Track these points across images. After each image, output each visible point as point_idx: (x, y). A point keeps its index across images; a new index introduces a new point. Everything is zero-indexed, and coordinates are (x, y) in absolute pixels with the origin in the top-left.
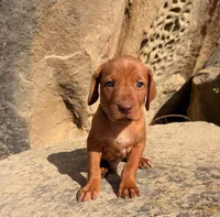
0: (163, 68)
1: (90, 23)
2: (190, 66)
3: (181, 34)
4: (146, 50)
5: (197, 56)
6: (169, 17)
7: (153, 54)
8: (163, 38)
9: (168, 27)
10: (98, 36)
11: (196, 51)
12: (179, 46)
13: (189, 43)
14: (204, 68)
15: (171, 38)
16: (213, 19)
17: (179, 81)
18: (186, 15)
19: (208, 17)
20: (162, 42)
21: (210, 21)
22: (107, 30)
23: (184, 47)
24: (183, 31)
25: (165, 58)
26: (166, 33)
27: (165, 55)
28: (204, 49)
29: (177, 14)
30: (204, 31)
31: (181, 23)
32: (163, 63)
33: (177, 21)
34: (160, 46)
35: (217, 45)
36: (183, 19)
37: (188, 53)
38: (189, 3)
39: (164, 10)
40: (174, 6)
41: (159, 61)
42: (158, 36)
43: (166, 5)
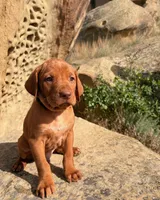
0: (31, 70)
3: (41, 44)
4: (14, 55)
6: (29, 30)
7: (21, 59)
8: (27, 46)
9: (30, 37)
12: (41, 53)
13: (49, 50)
15: (34, 46)
16: (63, 33)
18: (43, 29)
19: (59, 32)
20: (26, 49)
21: (61, 35)
23: (45, 53)
24: (42, 41)
25: (32, 62)
26: (29, 42)
27: (31, 59)
28: (60, 56)
29: (36, 28)
30: (58, 42)
31: (40, 35)
32: (30, 66)
33: (36, 34)
34: (26, 53)
36: (41, 32)
38: (44, 20)
39: (24, 24)
40: (32, 21)
41: (27, 64)
42: (22, 45)
43: (25, 20)
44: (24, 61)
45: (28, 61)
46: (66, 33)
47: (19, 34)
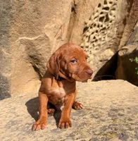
0: (99, 45)
1: (48, 17)
2: (117, 44)
3: (110, 24)
4: (88, 34)
5: (121, 38)
6: (102, 13)
7: (92, 36)
8: (98, 26)
9: (101, 19)
10: (53, 25)
11: (120, 35)
12: (109, 32)
13: (116, 29)
14: (125, 45)
15: (104, 26)
16: (130, 14)
17: (110, 54)
18: (113, 12)
19: (127, 13)
20: (97, 29)
21: (128, 16)
22: (59, 21)
23: (112, 32)
24: (111, 22)
25: (100, 39)
26: (101, 23)
27: (100, 37)
28: (125, 34)
29: (107, 11)
30: (125, 22)
31: (110, 17)
32: (99, 42)
33: (107, 16)
34: (97, 31)
35: (133, 31)
36: (111, 14)
37: (115, 36)
38: (115, 4)
39: (98, 9)
40: (105, 6)
41: (96, 41)
42: (95, 25)
43: (100, 5)
44: (94, 38)
45: (97, 38)
46: (133, 14)
47: (93, 17)
